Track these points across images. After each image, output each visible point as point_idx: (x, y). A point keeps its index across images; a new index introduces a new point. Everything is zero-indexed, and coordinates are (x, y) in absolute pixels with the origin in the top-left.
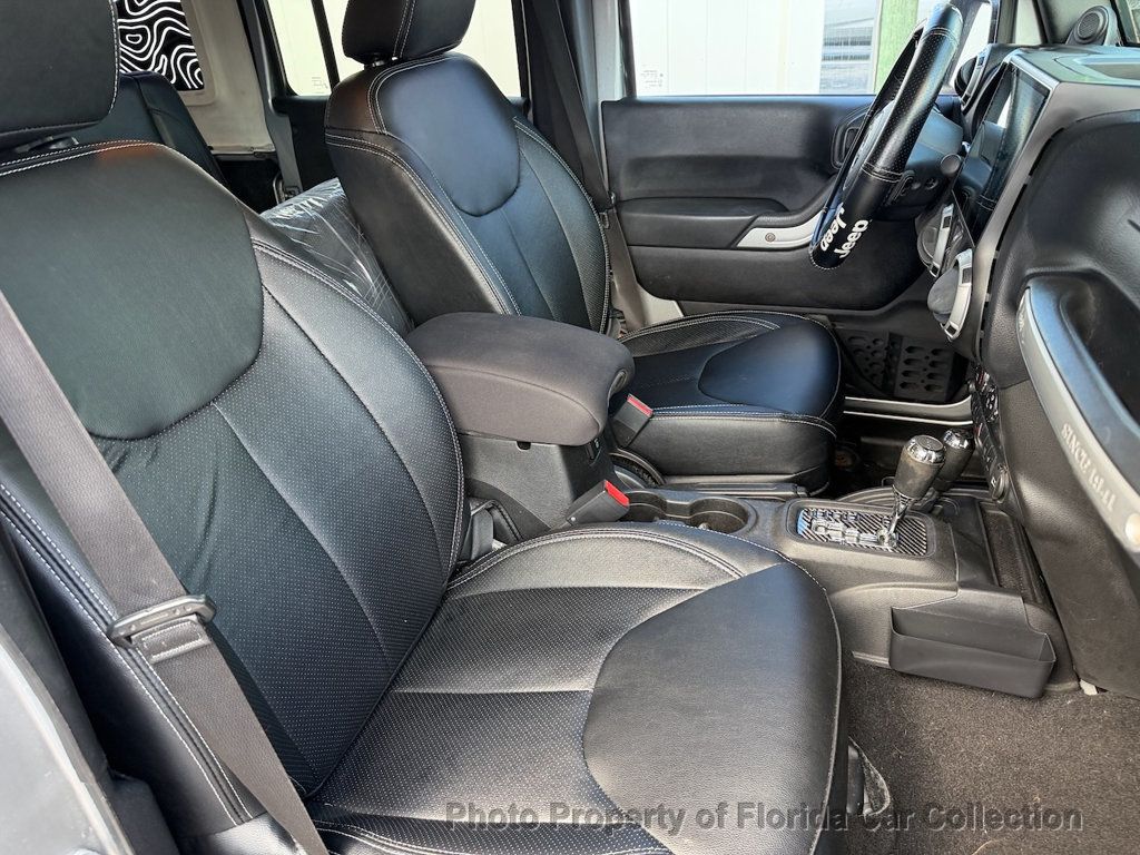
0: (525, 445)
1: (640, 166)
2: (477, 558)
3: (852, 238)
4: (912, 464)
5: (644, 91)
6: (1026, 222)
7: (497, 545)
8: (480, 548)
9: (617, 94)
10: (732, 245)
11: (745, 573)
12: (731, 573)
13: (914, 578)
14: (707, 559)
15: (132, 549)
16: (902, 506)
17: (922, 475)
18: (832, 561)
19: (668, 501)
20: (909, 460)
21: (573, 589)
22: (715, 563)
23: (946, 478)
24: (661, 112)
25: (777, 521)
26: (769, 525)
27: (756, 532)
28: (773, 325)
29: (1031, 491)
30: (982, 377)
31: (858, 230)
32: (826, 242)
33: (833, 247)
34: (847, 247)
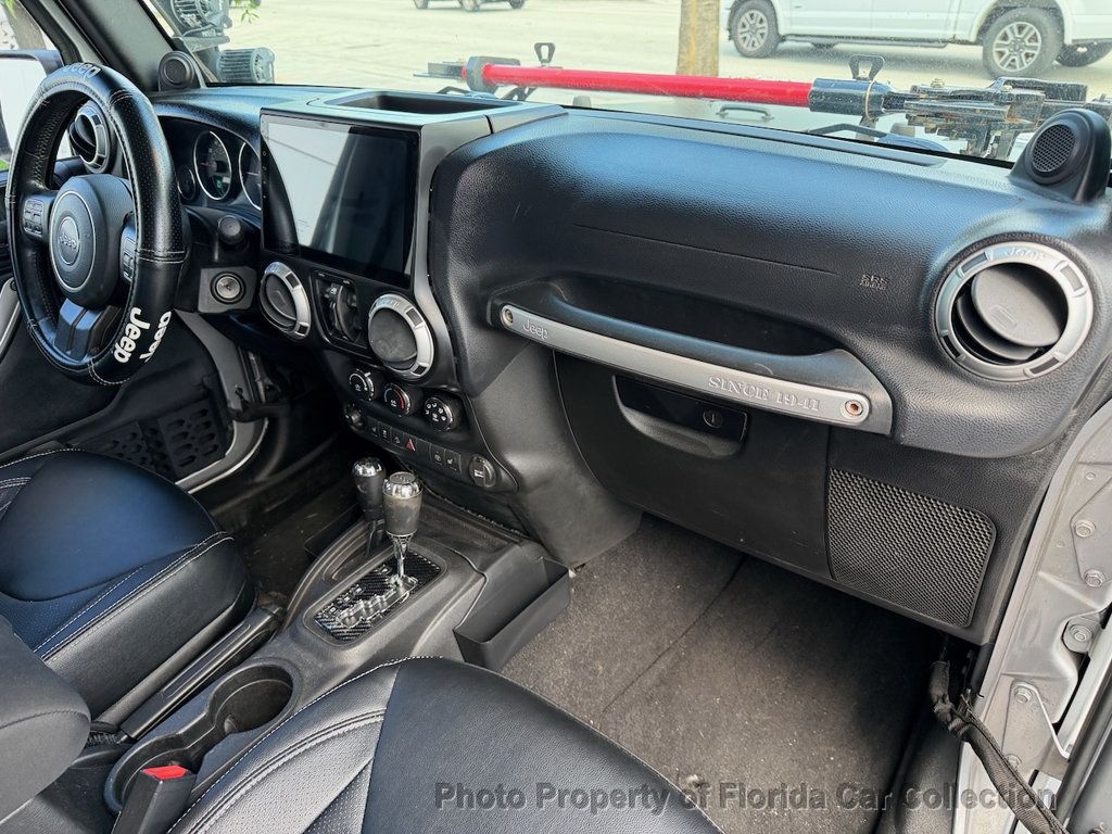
3: (158, 336)
4: (405, 504)
6: (451, 253)
11: (382, 708)
12: (373, 721)
14: (340, 731)
16: (404, 546)
17: (415, 506)
18: (393, 636)
19: (181, 732)
20: (400, 503)
22: (351, 727)
25: (311, 648)
26: (310, 658)
27: (307, 674)
28: (21, 481)
29: (518, 462)
30: (400, 401)
31: (163, 324)
32: (124, 350)
33: (135, 354)
34: (152, 348)
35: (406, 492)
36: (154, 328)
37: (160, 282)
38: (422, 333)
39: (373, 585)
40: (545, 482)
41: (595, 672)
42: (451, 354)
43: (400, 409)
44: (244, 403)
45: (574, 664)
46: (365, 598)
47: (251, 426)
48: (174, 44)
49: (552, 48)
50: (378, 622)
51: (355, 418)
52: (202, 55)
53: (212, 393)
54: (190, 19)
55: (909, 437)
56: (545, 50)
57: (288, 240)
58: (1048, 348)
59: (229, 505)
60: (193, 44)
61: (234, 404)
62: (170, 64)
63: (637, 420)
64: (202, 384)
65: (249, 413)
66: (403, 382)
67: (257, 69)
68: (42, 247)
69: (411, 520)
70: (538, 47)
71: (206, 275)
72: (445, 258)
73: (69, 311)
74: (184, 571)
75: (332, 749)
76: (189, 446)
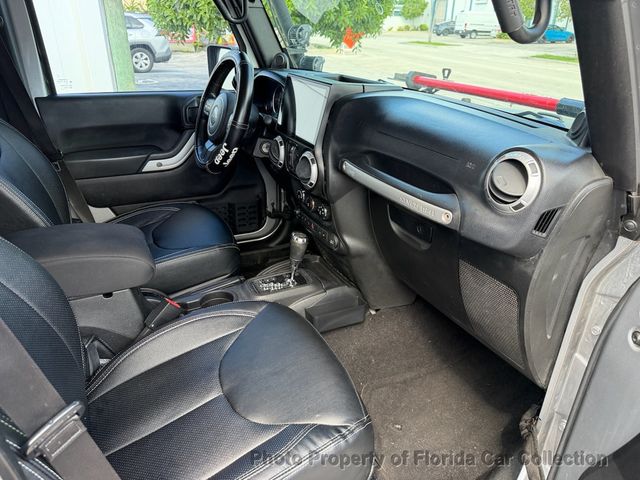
0: (108, 295)
1: (69, 134)
2: (94, 374)
3: (231, 156)
5: (61, 91)
7: (103, 361)
8: (94, 367)
9: (45, 94)
10: (139, 171)
11: (256, 313)
12: (251, 316)
13: (309, 294)
15: (32, 387)
17: (303, 249)
19: (187, 303)
21: (173, 359)
22: (242, 314)
23: (312, 247)
24: (78, 102)
25: (246, 291)
26: (244, 295)
27: (241, 299)
28: (176, 209)
29: (349, 240)
30: (311, 204)
31: (234, 152)
32: (218, 160)
33: (222, 162)
34: (229, 161)
35: (300, 241)
36: (230, 153)
37: (236, 135)
38: (314, 168)
39: (281, 279)
40: (360, 255)
41: (370, 362)
42: (323, 178)
43: (310, 208)
44: (273, 209)
45: (359, 351)
46: (275, 283)
47: (274, 221)
48: (283, 50)
49: (450, 71)
50: (275, 291)
51: (297, 212)
52: (295, 56)
53: (262, 202)
54: (293, 40)
55: (464, 232)
56: (447, 72)
57: (291, 131)
58: (519, 197)
59: (255, 252)
60: (291, 52)
61: (270, 209)
62: (278, 57)
63: (394, 227)
64: (258, 196)
65: (275, 215)
66: (303, 188)
67: (315, 65)
68: (207, 117)
69: (300, 253)
70: (444, 70)
71: (260, 140)
72: (330, 137)
73: (209, 144)
74: (214, 252)
75: (232, 319)
76: (244, 219)
